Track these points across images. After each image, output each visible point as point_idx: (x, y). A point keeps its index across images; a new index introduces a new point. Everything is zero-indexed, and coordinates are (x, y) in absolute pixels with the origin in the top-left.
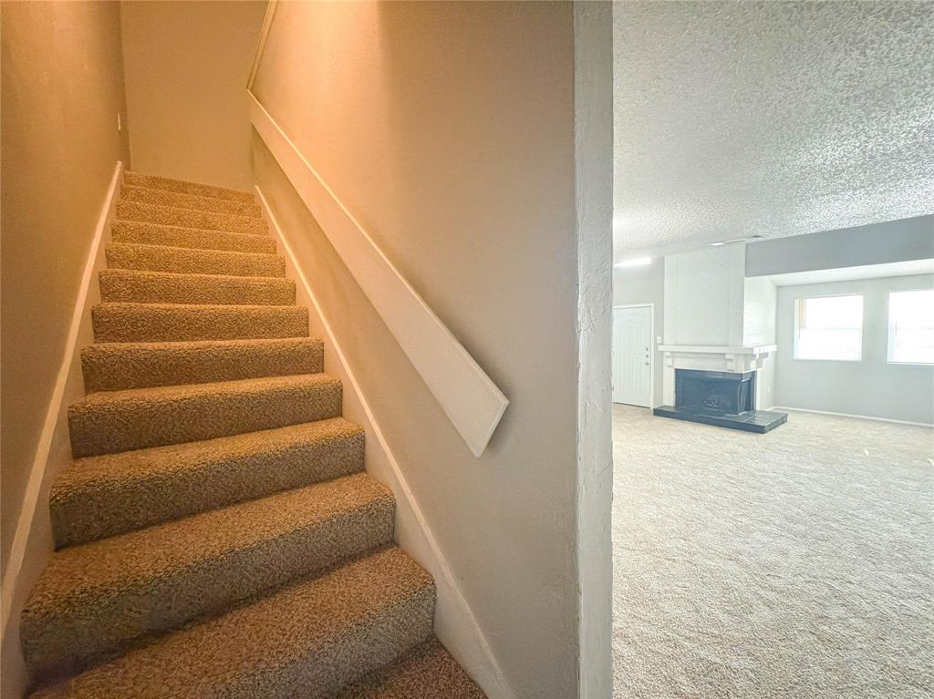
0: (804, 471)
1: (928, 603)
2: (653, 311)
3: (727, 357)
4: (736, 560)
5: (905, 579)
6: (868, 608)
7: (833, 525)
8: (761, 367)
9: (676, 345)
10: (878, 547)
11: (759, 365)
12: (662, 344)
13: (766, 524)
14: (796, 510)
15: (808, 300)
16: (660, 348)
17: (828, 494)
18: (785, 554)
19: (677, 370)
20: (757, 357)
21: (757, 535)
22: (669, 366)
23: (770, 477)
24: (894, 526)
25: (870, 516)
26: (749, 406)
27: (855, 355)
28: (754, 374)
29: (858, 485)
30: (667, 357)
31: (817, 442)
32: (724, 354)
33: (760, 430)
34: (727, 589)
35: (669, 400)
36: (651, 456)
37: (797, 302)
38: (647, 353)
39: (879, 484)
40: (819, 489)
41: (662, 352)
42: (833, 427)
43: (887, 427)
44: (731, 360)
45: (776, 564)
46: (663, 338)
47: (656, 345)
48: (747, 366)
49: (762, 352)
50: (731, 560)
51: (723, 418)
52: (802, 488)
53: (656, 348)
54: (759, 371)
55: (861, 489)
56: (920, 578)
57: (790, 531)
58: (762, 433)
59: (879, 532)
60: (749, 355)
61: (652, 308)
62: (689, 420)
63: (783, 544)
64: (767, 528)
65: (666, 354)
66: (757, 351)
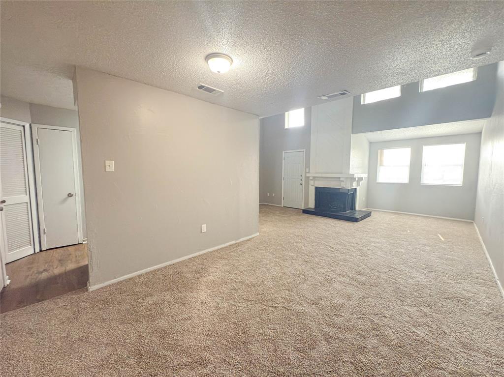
0: (374, 242)
1: (430, 329)
2: (304, 154)
3: (341, 179)
4: (317, 305)
5: (418, 311)
6: (393, 336)
7: (383, 275)
8: (359, 186)
9: (316, 173)
10: (406, 289)
11: (358, 185)
12: (309, 173)
13: (343, 276)
14: (363, 266)
15: (385, 150)
16: (308, 175)
17: (383, 256)
18: (349, 298)
19: (316, 187)
20: (357, 179)
21: (337, 285)
22: (312, 185)
23: (354, 247)
24: (416, 274)
25: (403, 268)
26: (353, 207)
27: (405, 180)
28: (355, 189)
29: (400, 250)
30: (311, 180)
31: (384, 226)
32: (340, 178)
33: (356, 220)
34: (304, 328)
35: (312, 205)
36: (291, 236)
37: (379, 151)
38: (301, 178)
39: (411, 249)
40: (379, 253)
41: (309, 177)
42: (394, 218)
43: (418, 218)
44: (343, 181)
45: (342, 306)
46: (309, 170)
47: (306, 173)
48: (351, 185)
49: (359, 177)
50: (313, 304)
51: (338, 214)
52: (370, 253)
53: (305, 174)
54: (358, 188)
55: (402, 252)
56: (427, 310)
57: (357, 281)
58: (357, 222)
59: (407, 279)
60: (352, 178)
61: (304, 152)
62: (320, 216)
63: (350, 290)
64: (343, 279)
65: (310, 178)
66: (356, 176)
